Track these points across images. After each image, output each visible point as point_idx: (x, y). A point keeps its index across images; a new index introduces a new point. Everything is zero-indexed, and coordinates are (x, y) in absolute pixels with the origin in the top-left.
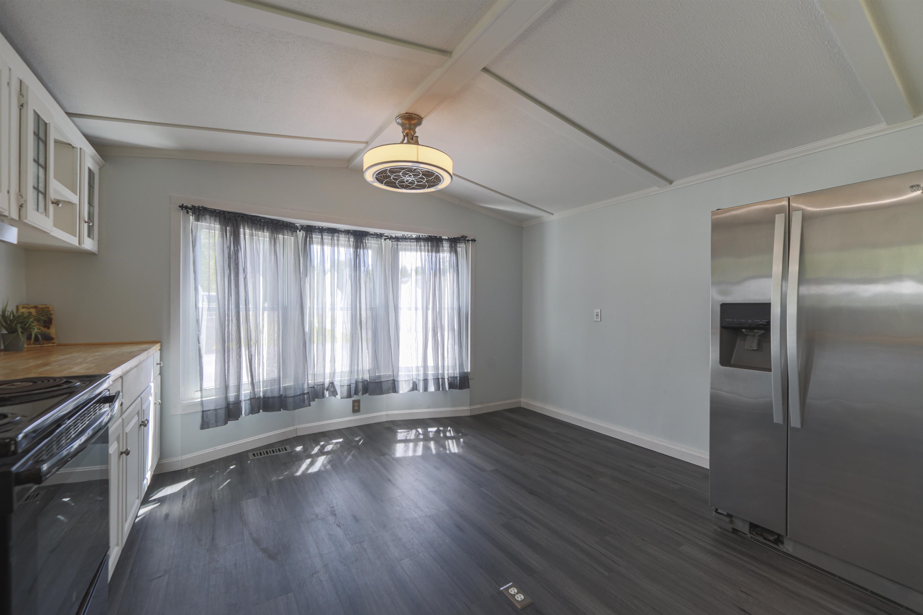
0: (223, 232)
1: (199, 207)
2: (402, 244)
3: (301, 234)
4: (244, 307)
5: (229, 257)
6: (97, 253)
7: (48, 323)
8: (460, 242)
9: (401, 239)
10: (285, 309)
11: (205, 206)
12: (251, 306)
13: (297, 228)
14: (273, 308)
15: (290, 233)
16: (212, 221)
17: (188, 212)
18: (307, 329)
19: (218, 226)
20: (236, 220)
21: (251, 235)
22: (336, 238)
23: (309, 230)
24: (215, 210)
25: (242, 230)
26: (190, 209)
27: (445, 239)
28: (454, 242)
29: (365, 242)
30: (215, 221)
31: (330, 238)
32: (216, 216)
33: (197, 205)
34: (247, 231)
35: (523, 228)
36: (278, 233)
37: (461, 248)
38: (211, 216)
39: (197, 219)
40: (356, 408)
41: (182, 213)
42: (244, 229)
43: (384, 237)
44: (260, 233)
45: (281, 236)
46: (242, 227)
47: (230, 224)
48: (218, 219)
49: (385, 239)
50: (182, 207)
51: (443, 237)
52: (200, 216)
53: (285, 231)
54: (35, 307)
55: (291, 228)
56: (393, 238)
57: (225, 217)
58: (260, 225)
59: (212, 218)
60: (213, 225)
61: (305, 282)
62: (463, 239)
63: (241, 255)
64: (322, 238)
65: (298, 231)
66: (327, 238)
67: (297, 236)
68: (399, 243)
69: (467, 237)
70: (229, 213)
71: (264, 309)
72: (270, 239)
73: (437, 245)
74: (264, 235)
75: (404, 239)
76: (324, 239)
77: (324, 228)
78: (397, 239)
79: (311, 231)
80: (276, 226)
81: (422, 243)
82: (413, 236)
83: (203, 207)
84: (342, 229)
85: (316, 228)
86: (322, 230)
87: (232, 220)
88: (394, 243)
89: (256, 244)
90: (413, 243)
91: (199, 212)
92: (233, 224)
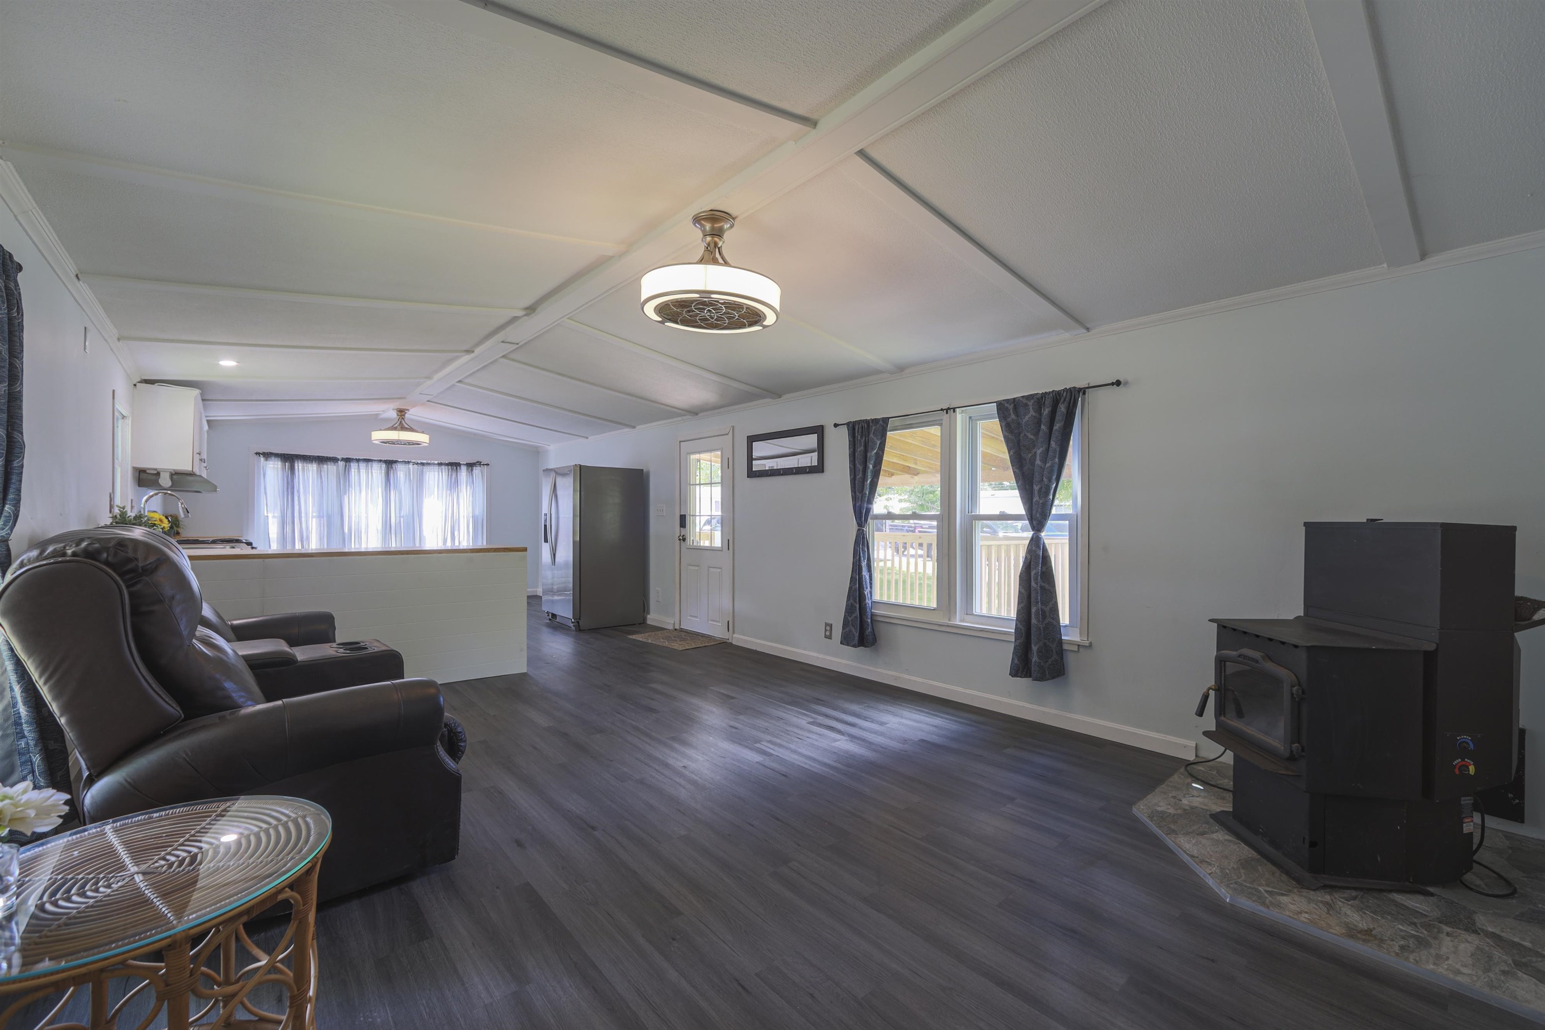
0: (284, 468)
1: (267, 453)
2: (426, 468)
3: (341, 464)
4: (298, 515)
5: (288, 483)
8: (476, 466)
9: (426, 464)
10: (329, 518)
11: (271, 452)
12: (303, 515)
13: (338, 460)
14: (320, 517)
15: (332, 463)
16: (276, 461)
17: (260, 456)
18: (346, 530)
19: (280, 463)
20: (292, 459)
21: (303, 469)
22: (370, 465)
23: (348, 460)
24: (278, 454)
25: (296, 464)
26: (262, 454)
27: (464, 464)
28: (470, 466)
29: (395, 467)
30: (278, 460)
31: (365, 465)
32: (278, 457)
33: (266, 451)
34: (300, 465)
35: (539, 452)
36: (323, 464)
37: (477, 470)
38: (275, 457)
39: (266, 460)
41: (256, 457)
42: (298, 463)
43: (412, 463)
44: (309, 465)
45: (325, 466)
46: (296, 462)
47: (288, 462)
48: (279, 459)
49: (413, 464)
50: (256, 453)
51: (461, 463)
52: (268, 458)
53: (329, 463)
55: (334, 460)
56: (419, 464)
57: (284, 457)
58: (310, 460)
59: (276, 459)
60: (276, 463)
61: (344, 498)
62: (479, 463)
63: (296, 480)
64: (359, 466)
65: (339, 462)
66: (363, 465)
67: (338, 466)
68: (424, 467)
69: (481, 462)
70: (287, 454)
71: (313, 517)
72: (317, 470)
73: (456, 468)
74: (313, 467)
75: (428, 464)
76: (360, 467)
77: (359, 459)
78: (423, 464)
79: (350, 462)
80: (322, 460)
81: (443, 467)
82: (436, 462)
83: (270, 453)
84: (376, 459)
85: (353, 459)
86: (358, 460)
87: (289, 459)
88: (420, 467)
89: (307, 473)
90: (436, 467)
91: (267, 455)
92: (290, 462)
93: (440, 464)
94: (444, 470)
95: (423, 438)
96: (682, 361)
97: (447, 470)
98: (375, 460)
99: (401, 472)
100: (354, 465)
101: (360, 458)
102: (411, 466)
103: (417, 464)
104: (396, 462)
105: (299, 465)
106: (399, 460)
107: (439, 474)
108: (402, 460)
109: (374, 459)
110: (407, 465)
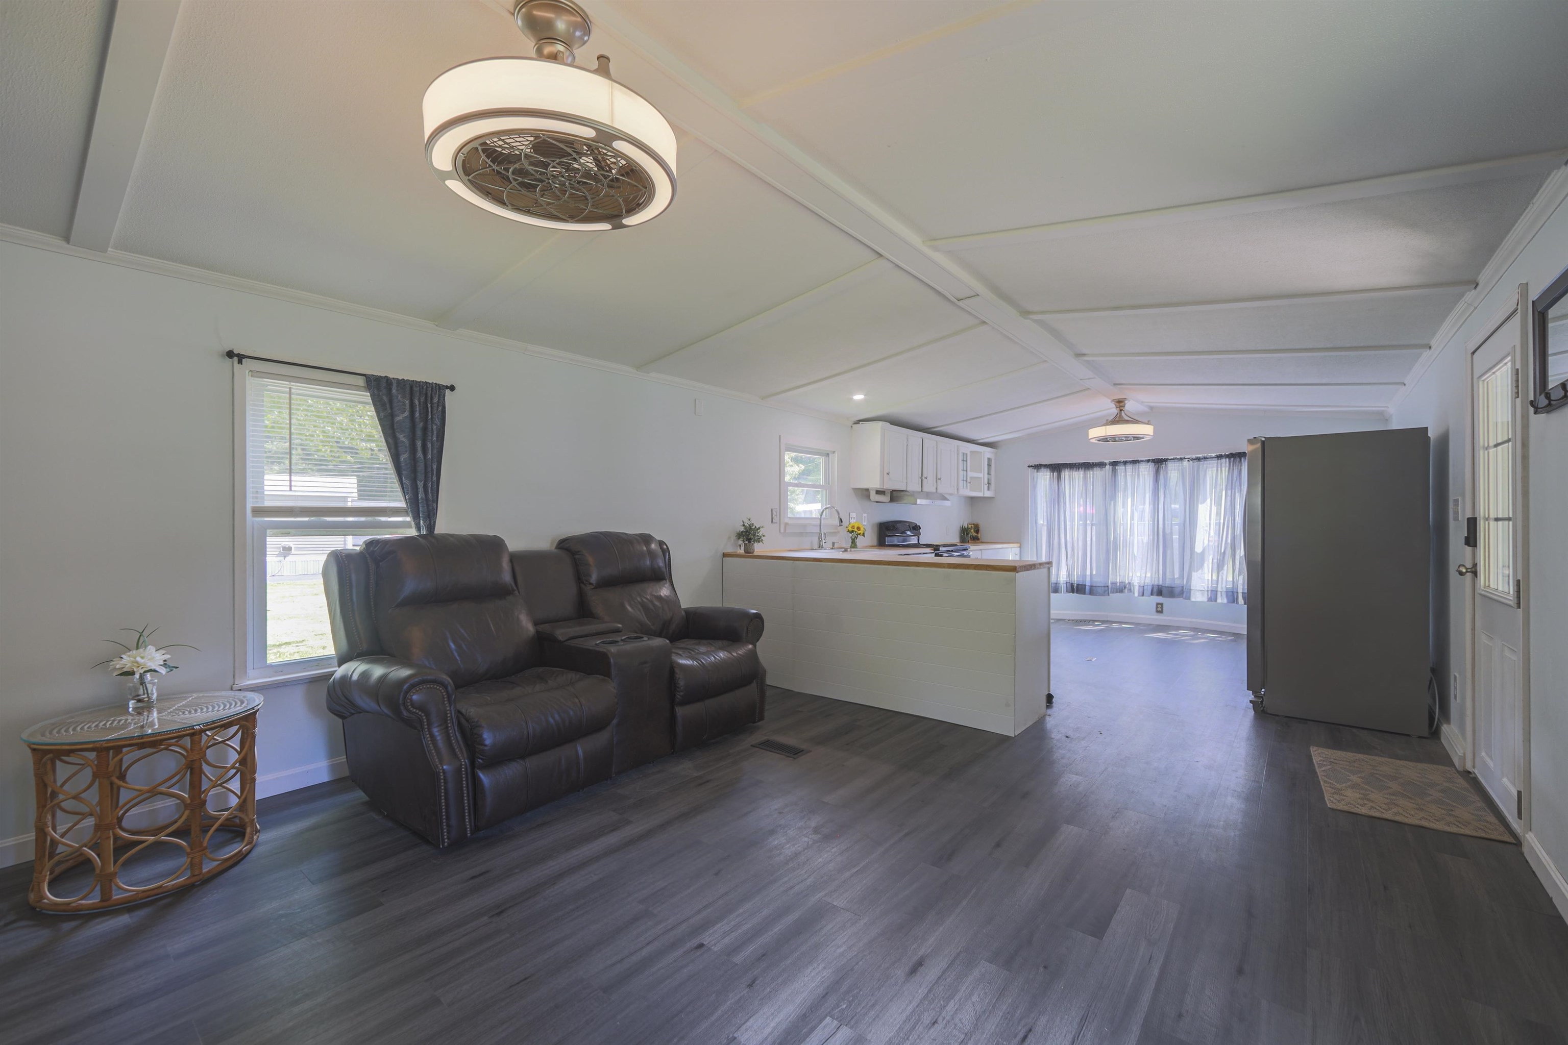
0: (1052, 478)
3: (1108, 468)
5: (1055, 488)
6: (994, 496)
7: (977, 531)
9: (1202, 459)
11: (1041, 463)
13: (1105, 464)
15: (1099, 469)
16: (1045, 471)
17: (1031, 468)
19: (1049, 474)
20: (1059, 468)
21: (1070, 477)
22: (1137, 466)
23: (1114, 464)
24: (1046, 465)
25: (1063, 473)
26: (1033, 467)
29: (1166, 466)
31: (1132, 467)
33: (1036, 464)
36: (1089, 470)
39: (1037, 472)
40: (1159, 609)
41: (1029, 470)
42: (1065, 472)
43: (1187, 460)
44: (1076, 473)
45: (1091, 472)
46: (1063, 471)
48: (1048, 469)
50: (1029, 466)
52: (1039, 470)
53: (1095, 469)
54: (974, 524)
55: (1101, 465)
57: (1052, 467)
58: (1076, 468)
59: (1045, 469)
60: (1046, 473)
63: (1063, 491)
64: (1125, 468)
65: (1106, 466)
66: (1129, 467)
67: (1105, 471)
68: (1200, 463)
70: (1054, 464)
72: (1083, 476)
73: (1240, 460)
74: (1078, 475)
75: (1205, 458)
76: (1127, 470)
77: (1126, 461)
78: (1198, 459)
79: (1116, 465)
80: (1087, 466)
81: (1223, 460)
82: (1214, 455)
83: (1039, 464)
84: (1144, 459)
85: (1120, 462)
86: (1125, 463)
87: (1057, 468)
88: (1196, 463)
89: (1073, 480)
90: (1215, 462)
91: (1038, 467)
92: (1057, 472)
93: (1219, 457)
94: (1223, 465)
95: (1146, 430)
96: (1158, 209)
97: (1227, 464)
98: (1142, 461)
99: (1173, 472)
100: (1120, 468)
101: (1128, 460)
102: (1185, 463)
103: (1193, 459)
104: (1166, 460)
105: (1066, 474)
106: (1170, 458)
107: (1217, 470)
108: (1172, 457)
109: (1142, 459)
110: (1180, 462)
